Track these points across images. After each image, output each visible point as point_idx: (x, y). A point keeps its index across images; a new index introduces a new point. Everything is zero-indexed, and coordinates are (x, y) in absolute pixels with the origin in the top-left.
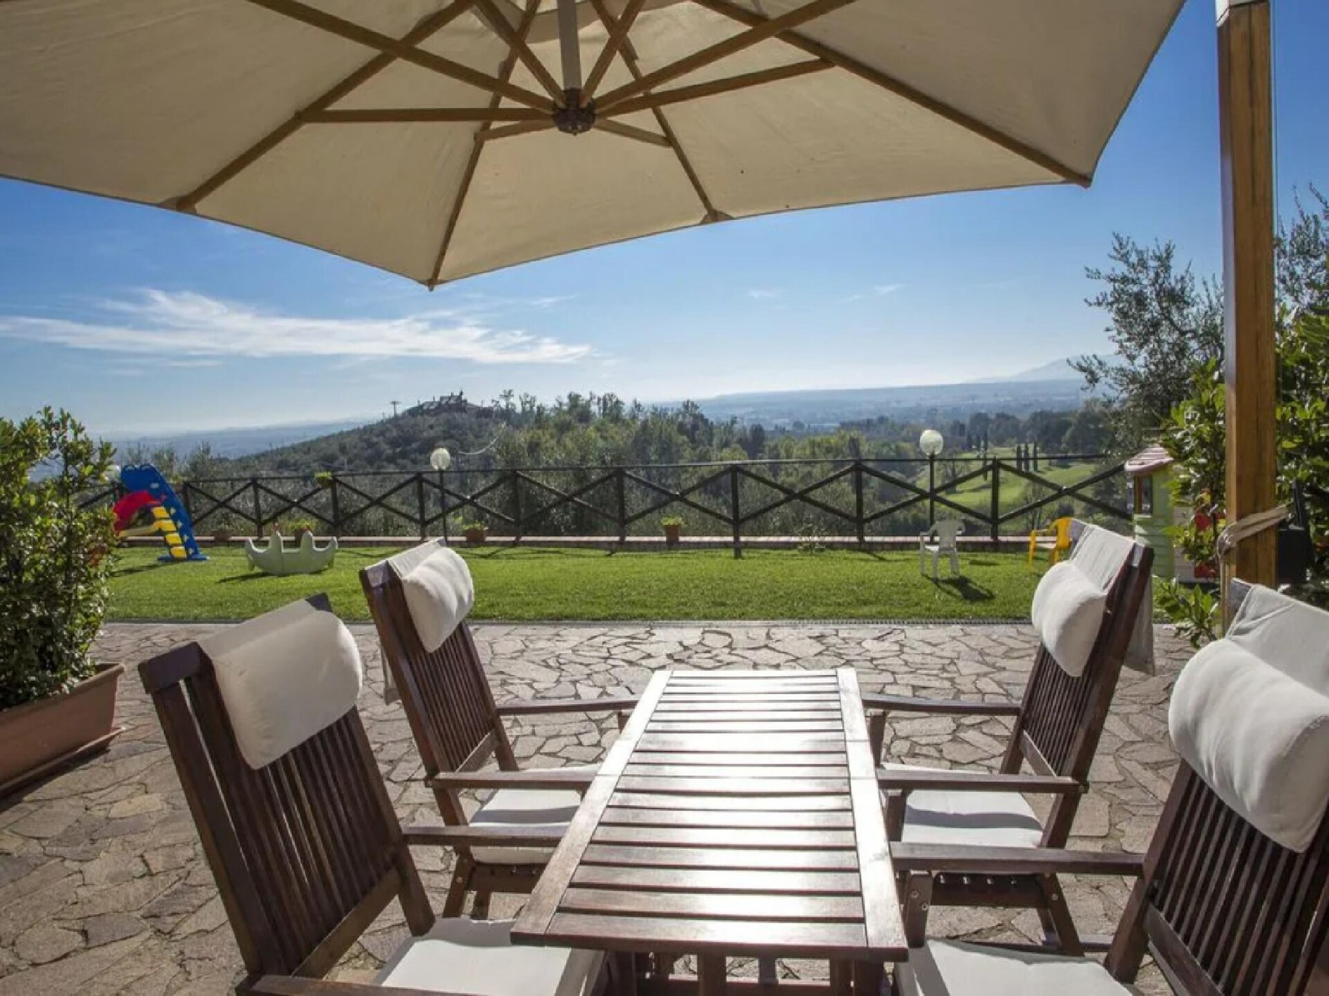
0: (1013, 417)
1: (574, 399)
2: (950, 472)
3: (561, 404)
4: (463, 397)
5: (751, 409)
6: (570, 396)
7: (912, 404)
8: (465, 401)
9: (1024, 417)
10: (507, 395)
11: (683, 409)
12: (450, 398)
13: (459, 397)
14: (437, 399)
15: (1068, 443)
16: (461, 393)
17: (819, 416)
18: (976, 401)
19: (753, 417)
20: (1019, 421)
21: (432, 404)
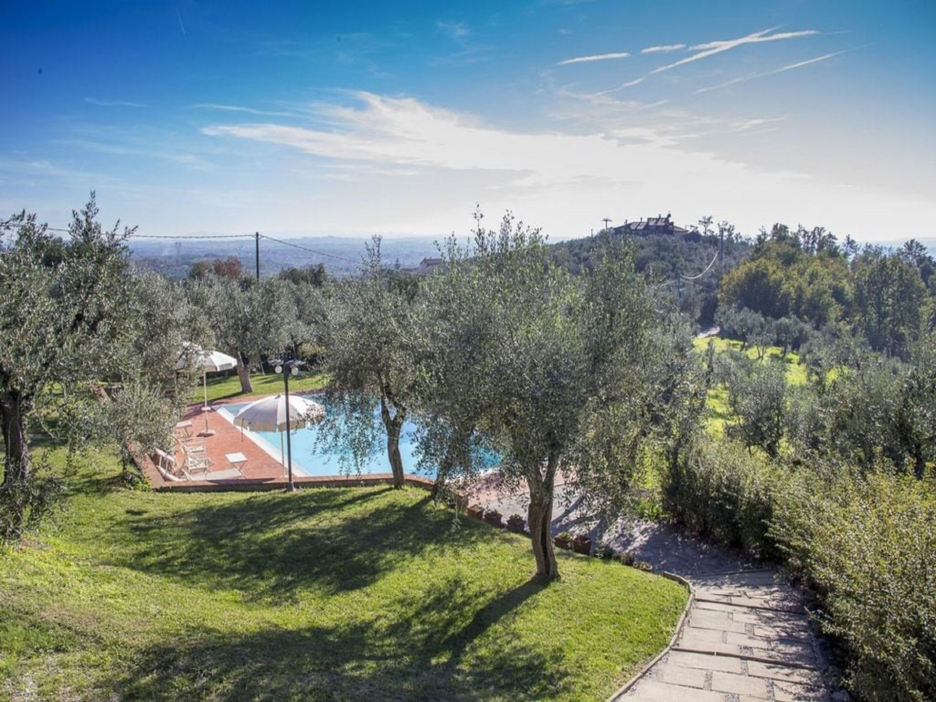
1: (780, 231)
3: (765, 234)
4: (671, 220)
6: (775, 227)
8: (672, 223)
10: (707, 221)
11: (904, 249)
12: (658, 220)
13: (667, 220)
14: (645, 220)
16: (669, 216)
21: (639, 224)
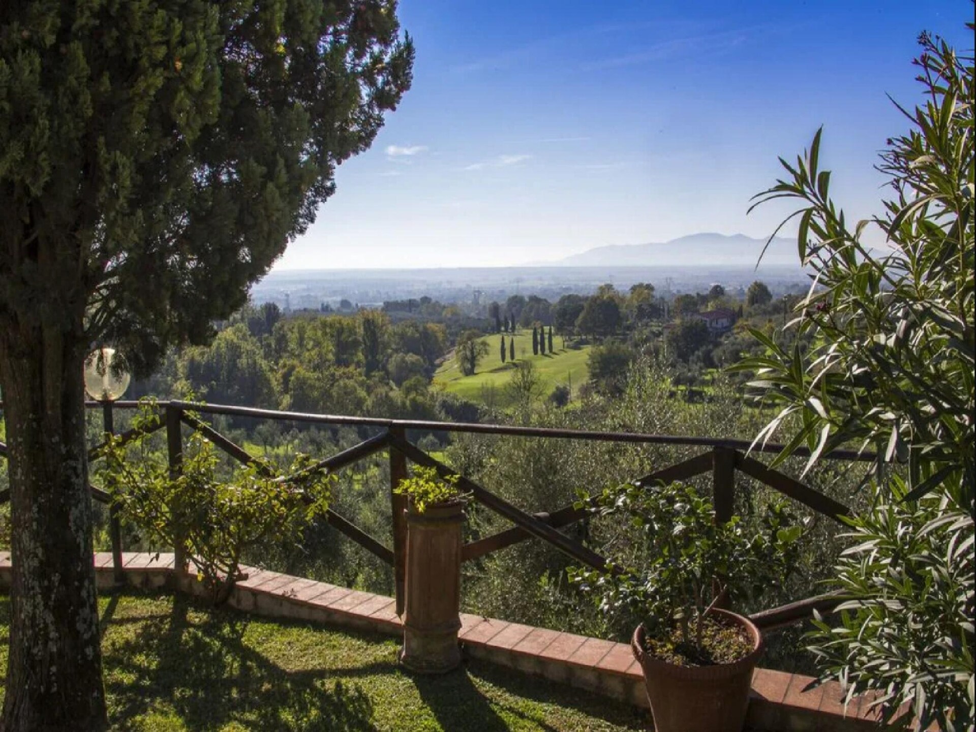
0: (545, 300)
2: (468, 353)
5: (304, 286)
7: (462, 285)
9: (554, 301)
15: (580, 327)
17: (371, 294)
18: (520, 284)
19: (305, 294)
20: (550, 305)
